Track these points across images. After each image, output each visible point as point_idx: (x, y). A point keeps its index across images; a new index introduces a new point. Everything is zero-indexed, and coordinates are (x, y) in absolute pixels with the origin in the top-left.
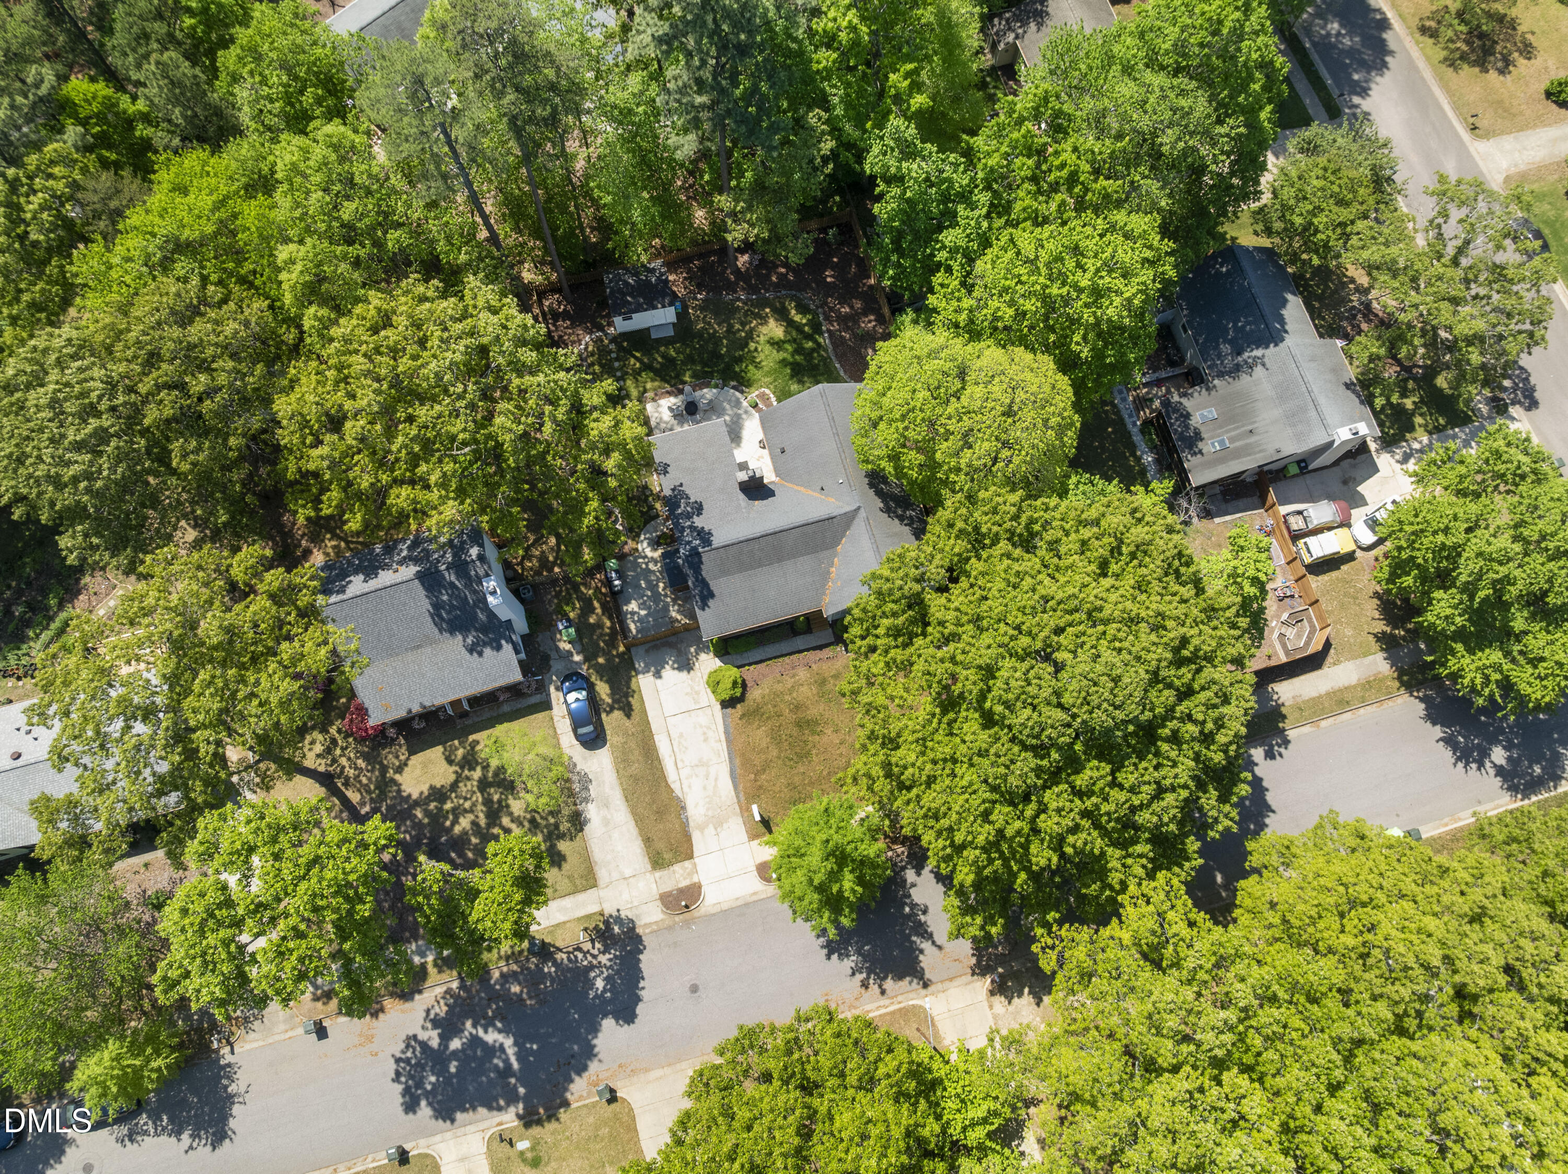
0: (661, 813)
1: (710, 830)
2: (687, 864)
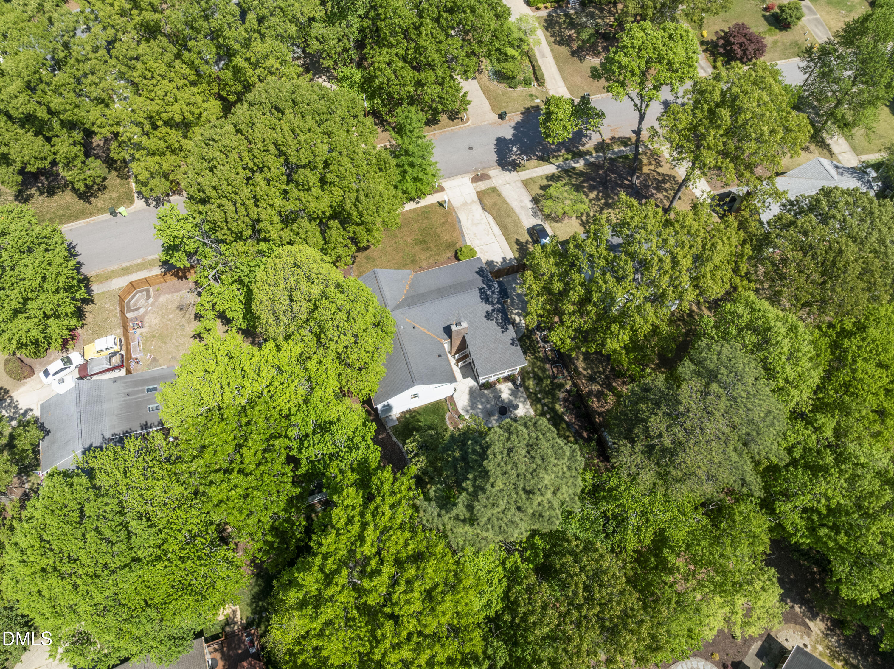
2: (479, 190)
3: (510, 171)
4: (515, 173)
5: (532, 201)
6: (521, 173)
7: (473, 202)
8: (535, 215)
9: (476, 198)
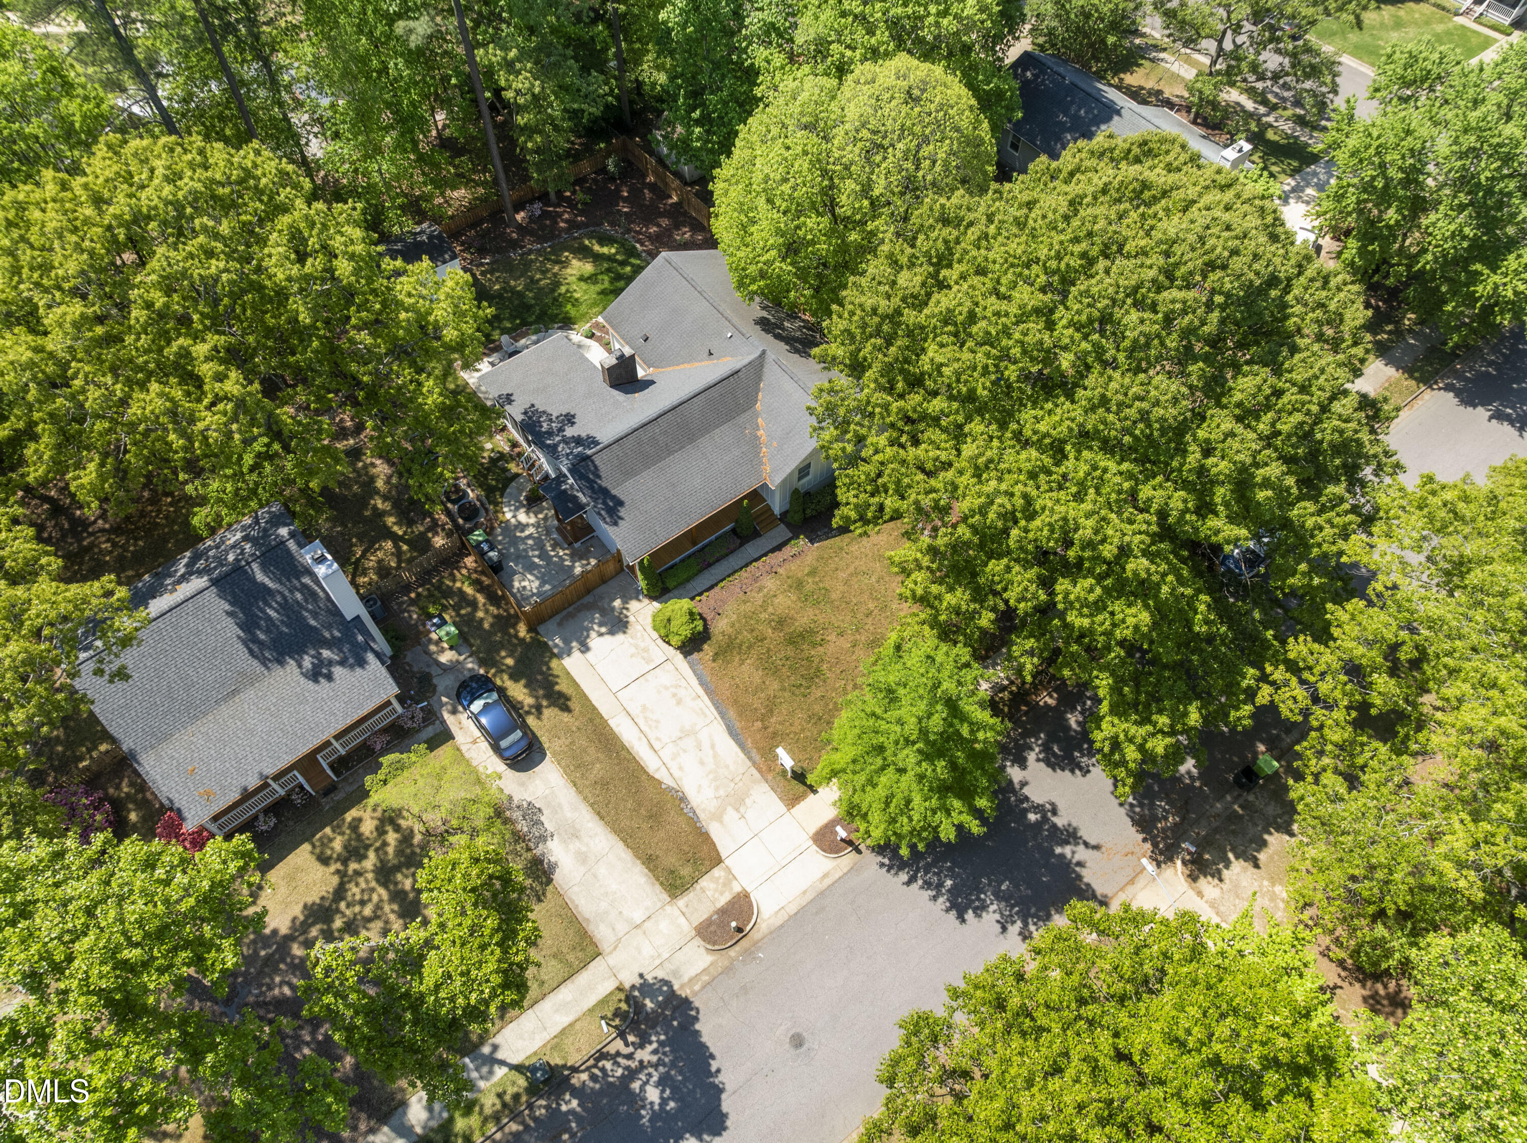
0: (655, 817)
1: (730, 812)
2: (717, 872)
3: (646, 988)
4: (629, 979)
5: (553, 867)
6: (609, 986)
7: (718, 817)
8: (532, 812)
9: (715, 831)
